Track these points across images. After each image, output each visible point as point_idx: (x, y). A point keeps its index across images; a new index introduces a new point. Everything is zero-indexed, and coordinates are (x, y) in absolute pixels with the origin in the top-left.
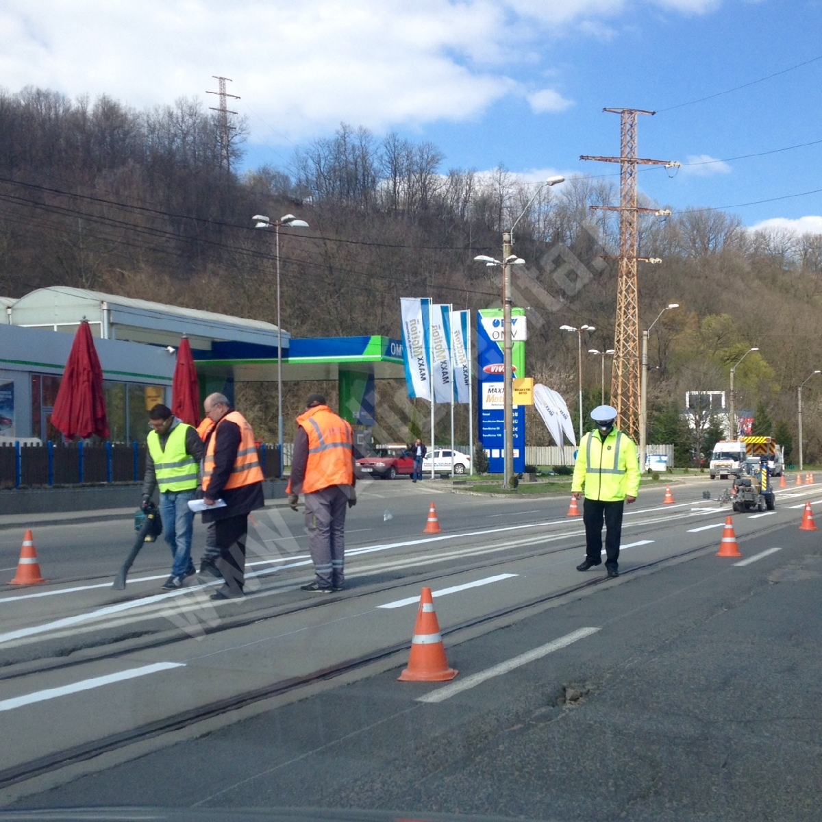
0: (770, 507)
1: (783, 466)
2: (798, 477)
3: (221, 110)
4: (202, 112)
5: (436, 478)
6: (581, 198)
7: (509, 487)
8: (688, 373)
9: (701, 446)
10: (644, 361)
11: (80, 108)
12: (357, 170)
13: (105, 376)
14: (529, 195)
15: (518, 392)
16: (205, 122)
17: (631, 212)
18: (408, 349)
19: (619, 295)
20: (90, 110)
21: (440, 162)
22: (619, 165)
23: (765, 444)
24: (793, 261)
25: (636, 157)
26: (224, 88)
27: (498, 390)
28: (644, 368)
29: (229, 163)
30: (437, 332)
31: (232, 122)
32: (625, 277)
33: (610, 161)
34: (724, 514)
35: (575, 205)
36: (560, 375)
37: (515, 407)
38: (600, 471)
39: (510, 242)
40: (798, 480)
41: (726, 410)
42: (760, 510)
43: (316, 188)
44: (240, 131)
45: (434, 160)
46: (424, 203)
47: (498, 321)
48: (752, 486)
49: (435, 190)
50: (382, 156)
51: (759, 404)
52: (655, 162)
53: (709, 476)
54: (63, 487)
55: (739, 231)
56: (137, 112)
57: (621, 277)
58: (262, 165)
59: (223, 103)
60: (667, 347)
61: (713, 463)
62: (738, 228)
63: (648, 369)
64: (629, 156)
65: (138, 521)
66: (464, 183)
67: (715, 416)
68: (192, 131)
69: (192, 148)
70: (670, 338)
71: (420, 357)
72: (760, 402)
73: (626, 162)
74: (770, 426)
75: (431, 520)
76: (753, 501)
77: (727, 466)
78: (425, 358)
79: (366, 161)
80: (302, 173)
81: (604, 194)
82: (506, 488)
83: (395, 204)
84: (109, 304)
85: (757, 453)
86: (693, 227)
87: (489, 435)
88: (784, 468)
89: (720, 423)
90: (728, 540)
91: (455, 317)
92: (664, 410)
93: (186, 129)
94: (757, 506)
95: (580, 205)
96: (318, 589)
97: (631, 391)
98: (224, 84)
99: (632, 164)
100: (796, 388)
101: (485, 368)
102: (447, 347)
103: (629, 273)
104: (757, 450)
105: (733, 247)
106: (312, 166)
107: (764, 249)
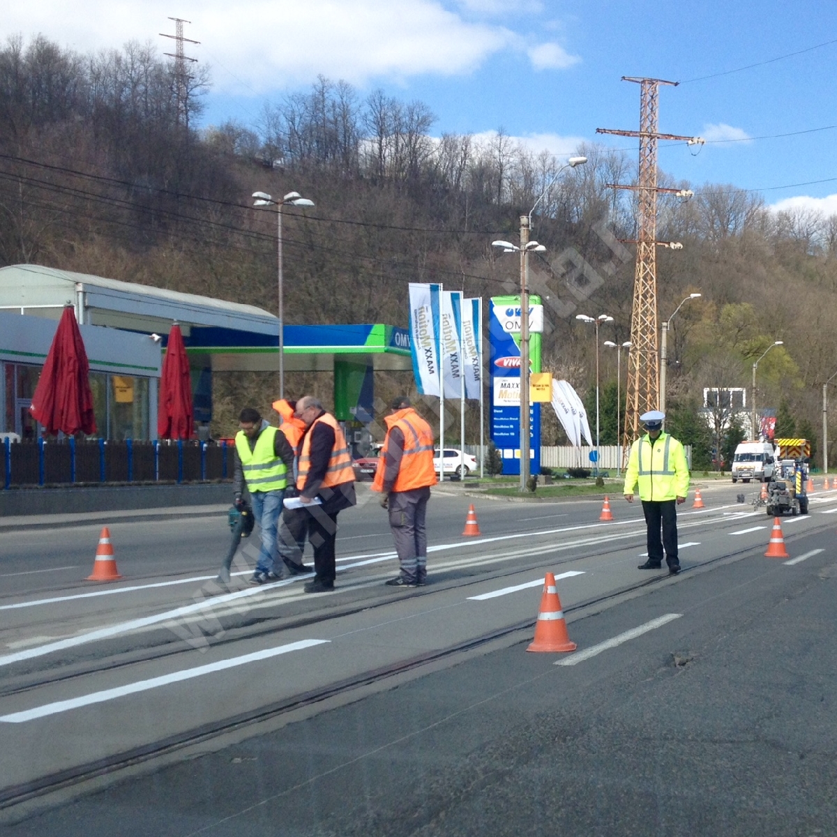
0: (804, 511)
2: (826, 481)
3: (177, 56)
4: (156, 58)
5: (445, 480)
6: (589, 170)
7: (527, 490)
8: (707, 368)
9: (721, 447)
10: (663, 355)
11: (12, 50)
12: (337, 130)
13: (91, 366)
14: (532, 165)
15: (535, 388)
16: (159, 69)
17: (650, 192)
18: (415, 340)
19: (637, 282)
20: (24, 51)
22: (638, 139)
23: (800, 447)
24: (819, 245)
25: (657, 132)
26: (181, 31)
27: (511, 385)
28: (663, 363)
29: (187, 118)
30: (447, 321)
31: (192, 71)
32: (642, 262)
33: (629, 135)
34: (759, 518)
35: (583, 178)
36: (568, 368)
37: (531, 404)
38: (651, 473)
39: (528, 226)
40: (826, 484)
41: (748, 408)
42: (794, 514)
43: (288, 148)
44: (200, 82)
45: (424, 123)
46: (414, 169)
47: (512, 310)
48: (787, 489)
49: (427, 156)
50: (366, 115)
51: (782, 402)
52: (677, 138)
53: (731, 480)
54: (56, 487)
55: (762, 211)
56: (78, 55)
57: (639, 262)
58: (226, 121)
59: (180, 47)
60: (683, 339)
61: (736, 465)
62: (760, 208)
63: (668, 364)
64: (649, 130)
65: (232, 518)
66: (459, 148)
67: (736, 415)
68: (143, 79)
69: (143, 99)
70: (687, 328)
72: (783, 400)
73: (645, 137)
74: (793, 426)
75: (470, 522)
76: (787, 505)
77: (749, 469)
78: (433, 350)
79: (347, 120)
80: (272, 131)
81: (615, 166)
82: (524, 491)
83: (381, 169)
84: (85, 285)
86: (712, 206)
87: (502, 434)
89: (741, 423)
90: (776, 540)
91: (466, 305)
92: (682, 407)
93: (136, 77)
94: (791, 510)
95: (588, 178)
96: (402, 584)
97: (649, 388)
98: (181, 27)
99: (651, 139)
100: (821, 385)
101: (497, 362)
102: (457, 337)
103: (647, 259)
104: (791, 452)
105: (755, 229)
106: (284, 123)
107: (788, 232)
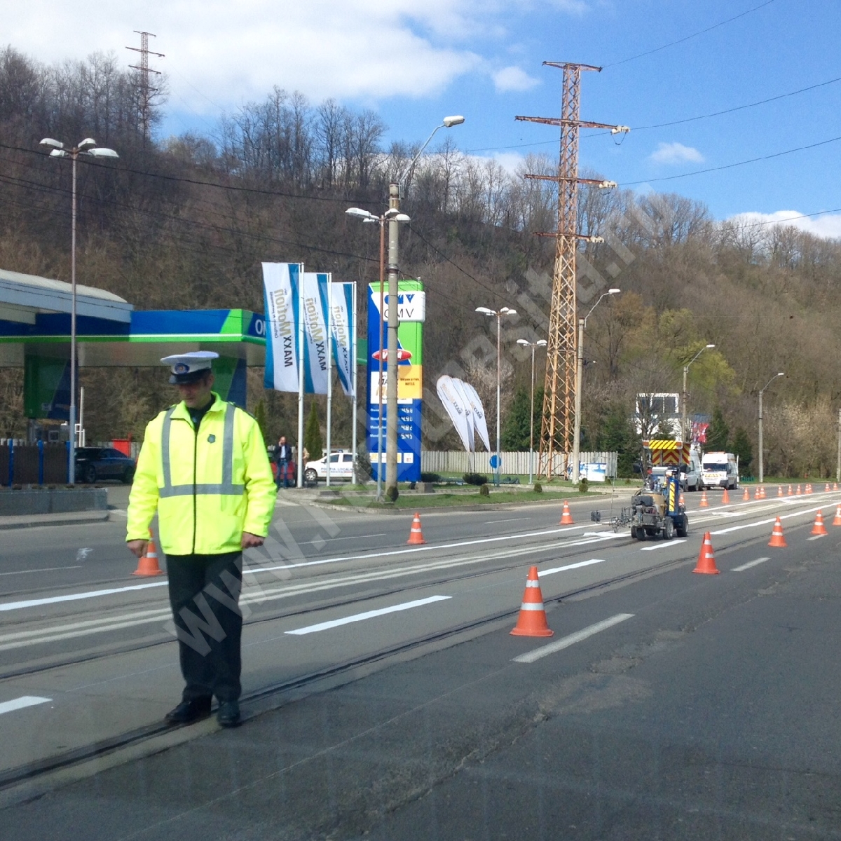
1: (738, 478)
2: (746, 491)
3: (141, 69)
4: (118, 69)
10: (581, 355)
12: (289, 138)
14: (478, 173)
15: (404, 382)
16: (121, 81)
17: (571, 183)
18: (272, 326)
19: (555, 278)
21: (381, 134)
22: (559, 128)
23: (676, 450)
24: (762, 255)
25: (579, 119)
26: (147, 44)
28: (580, 363)
29: (145, 126)
30: (313, 307)
31: (153, 82)
32: (562, 257)
33: (549, 123)
38: (195, 490)
40: (746, 494)
41: (679, 415)
43: (244, 158)
44: (158, 91)
45: (376, 131)
46: (363, 179)
48: (655, 505)
49: (376, 165)
50: (317, 124)
51: (716, 409)
52: (601, 126)
55: (705, 220)
57: (558, 257)
59: (145, 60)
60: (619, 343)
62: (704, 217)
64: (571, 118)
67: (666, 421)
68: (106, 90)
69: (105, 109)
70: (624, 333)
71: (287, 336)
72: (718, 406)
73: (567, 124)
76: (655, 526)
78: (293, 338)
79: (300, 130)
80: (228, 141)
82: (380, 501)
83: (331, 179)
85: (667, 461)
88: (738, 481)
89: (670, 429)
91: (336, 289)
93: (99, 88)
95: (535, 187)
97: (567, 390)
98: (147, 40)
99: (573, 127)
101: (374, 354)
103: (566, 253)
104: (667, 456)
105: (699, 237)
106: (240, 132)
107: (731, 241)
